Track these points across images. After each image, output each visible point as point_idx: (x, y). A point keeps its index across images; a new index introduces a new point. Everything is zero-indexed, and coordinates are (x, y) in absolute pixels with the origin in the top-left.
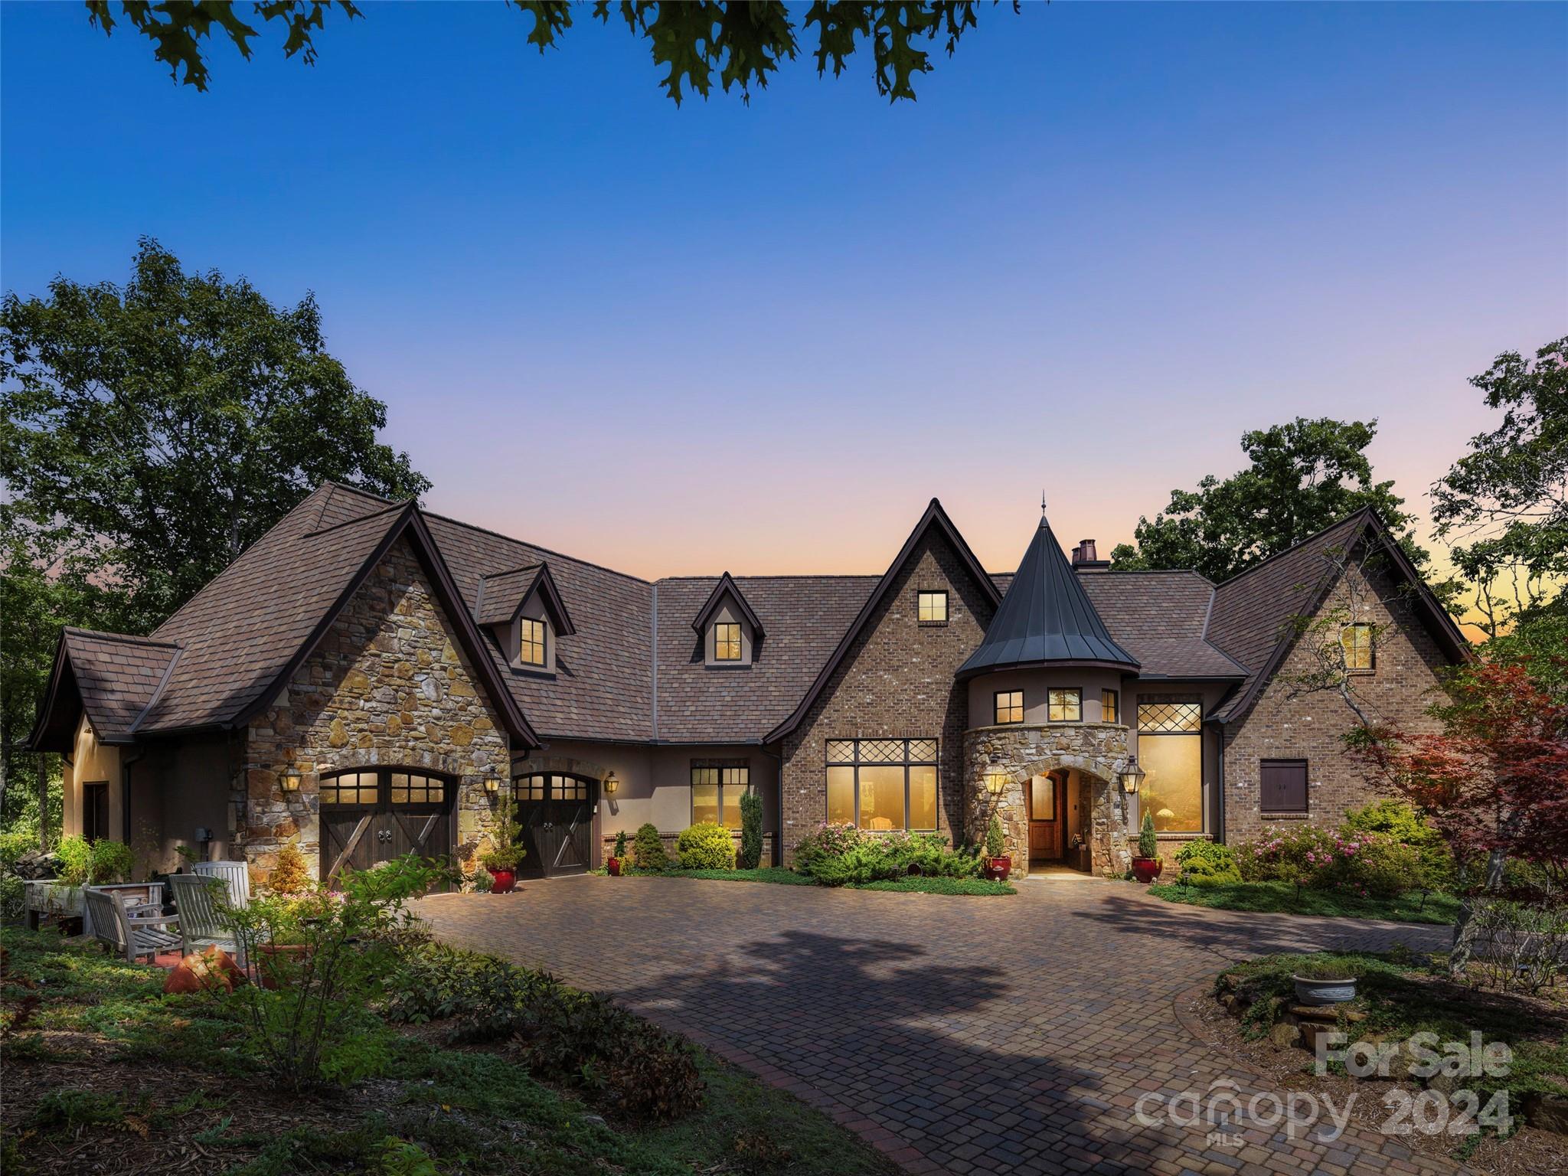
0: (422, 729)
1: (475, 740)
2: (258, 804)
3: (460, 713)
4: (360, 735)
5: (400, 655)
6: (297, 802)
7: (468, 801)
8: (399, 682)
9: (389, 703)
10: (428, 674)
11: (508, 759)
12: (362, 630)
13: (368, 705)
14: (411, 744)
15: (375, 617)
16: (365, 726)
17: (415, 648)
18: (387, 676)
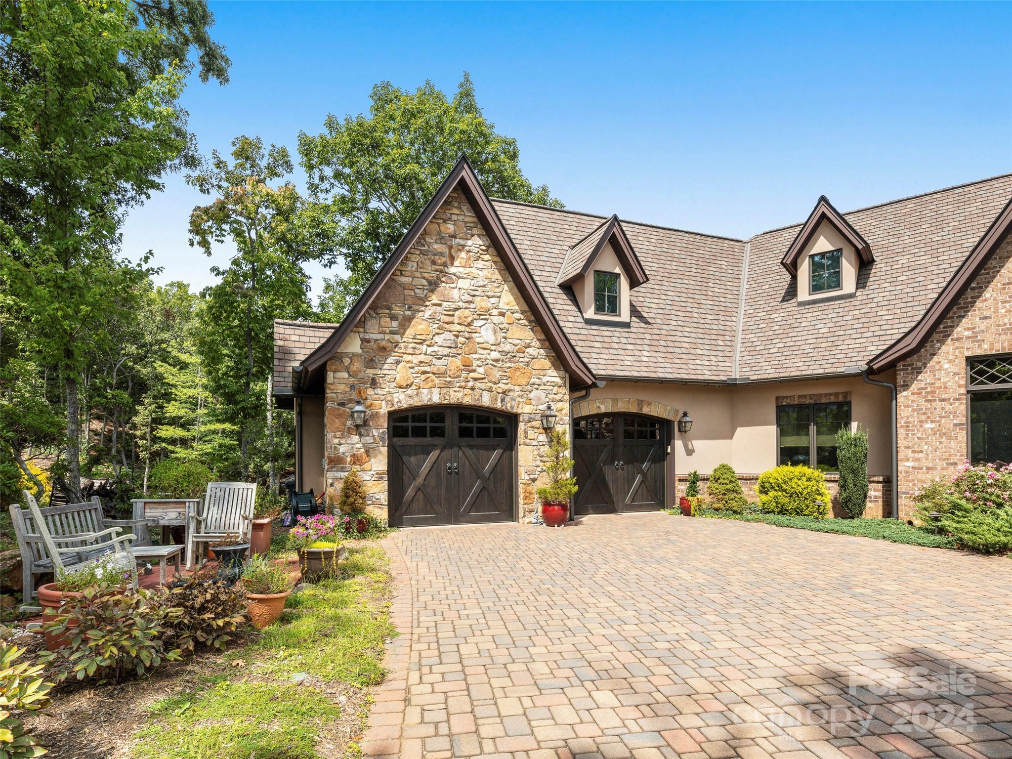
0: (481, 370)
1: (533, 380)
2: (335, 437)
3: (519, 355)
4: (423, 377)
5: (461, 304)
6: (368, 435)
7: (526, 437)
8: (459, 328)
9: (450, 347)
10: (487, 319)
11: (567, 397)
12: (425, 282)
13: (430, 350)
14: (470, 384)
15: (436, 271)
16: (428, 369)
17: (474, 296)
18: (448, 323)
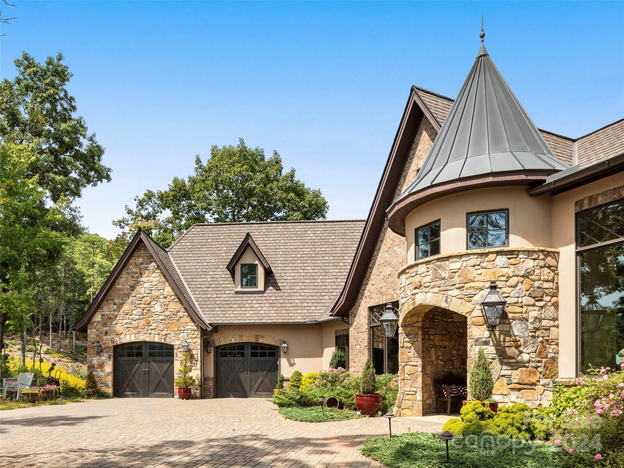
0: (154, 325)
1: (180, 328)
2: (90, 357)
3: (174, 316)
4: (127, 329)
5: (145, 295)
6: (103, 356)
7: (177, 356)
8: (144, 306)
9: (140, 315)
10: (157, 301)
11: (199, 336)
12: (128, 287)
13: (130, 317)
14: (149, 332)
15: (134, 281)
16: (129, 326)
17: (151, 290)
18: (139, 304)
